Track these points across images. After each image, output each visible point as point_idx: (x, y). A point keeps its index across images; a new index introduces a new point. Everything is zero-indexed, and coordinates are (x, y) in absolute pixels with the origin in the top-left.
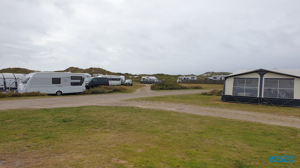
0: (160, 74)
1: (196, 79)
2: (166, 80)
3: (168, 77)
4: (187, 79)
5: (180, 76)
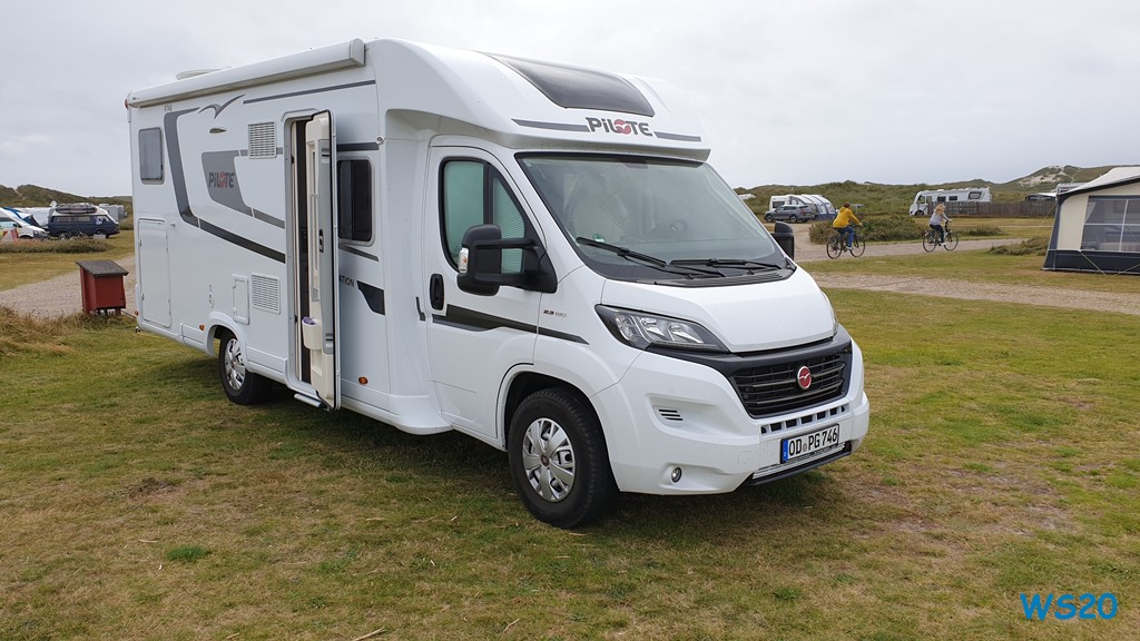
0: (840, 185)
1: (986, 198)
2: (867, 206)
3: (873, 195)
4: (951, 198)
5: (923, 187)
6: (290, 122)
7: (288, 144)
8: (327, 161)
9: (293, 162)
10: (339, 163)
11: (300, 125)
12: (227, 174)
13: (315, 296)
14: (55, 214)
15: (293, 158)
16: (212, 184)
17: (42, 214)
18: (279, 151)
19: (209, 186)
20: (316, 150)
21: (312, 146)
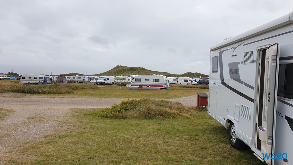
6: (259, 51)
7: (258, 59)
8: (275, 64)
9: (259, 65)
10: (280, 65)
11: (263, 52)
12: (236, 70)
13: (265, 118)
14: (200, 79)
15: (259, 64)
16: (231, 73)
17: (198, 79)
18: (254, 61)
19: (230, 73)
20: (270, 60)
21: (268, 58)
